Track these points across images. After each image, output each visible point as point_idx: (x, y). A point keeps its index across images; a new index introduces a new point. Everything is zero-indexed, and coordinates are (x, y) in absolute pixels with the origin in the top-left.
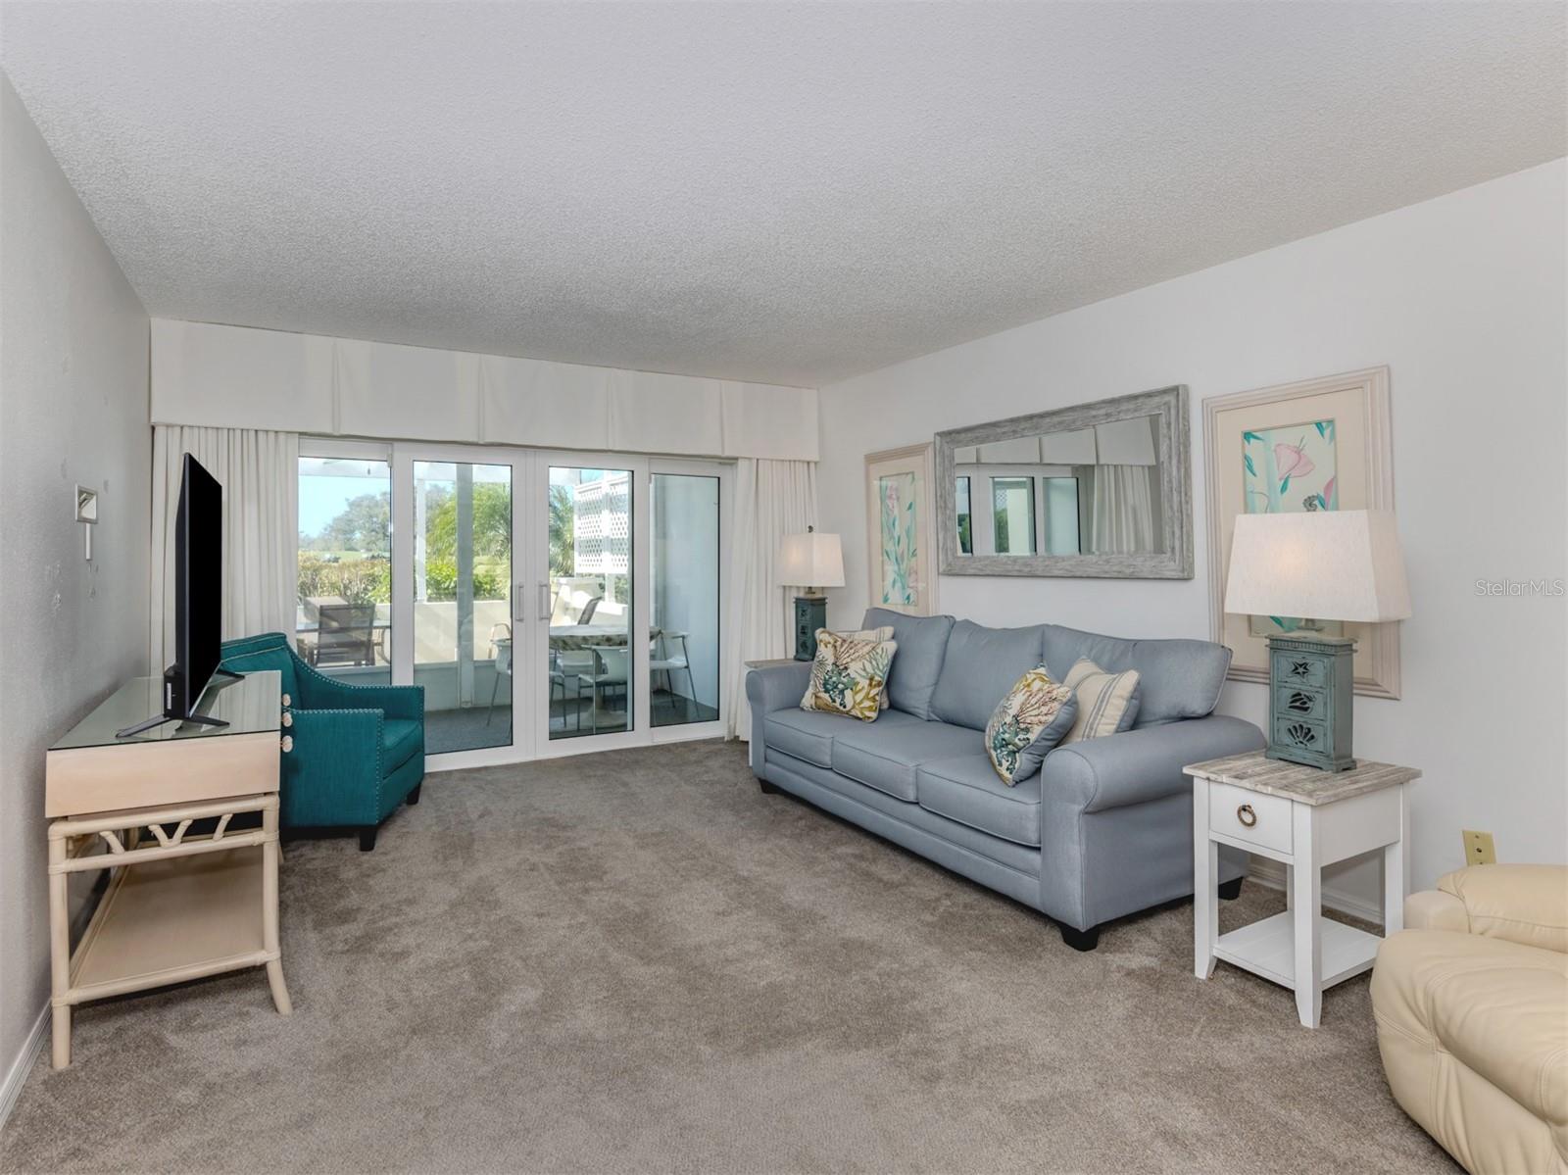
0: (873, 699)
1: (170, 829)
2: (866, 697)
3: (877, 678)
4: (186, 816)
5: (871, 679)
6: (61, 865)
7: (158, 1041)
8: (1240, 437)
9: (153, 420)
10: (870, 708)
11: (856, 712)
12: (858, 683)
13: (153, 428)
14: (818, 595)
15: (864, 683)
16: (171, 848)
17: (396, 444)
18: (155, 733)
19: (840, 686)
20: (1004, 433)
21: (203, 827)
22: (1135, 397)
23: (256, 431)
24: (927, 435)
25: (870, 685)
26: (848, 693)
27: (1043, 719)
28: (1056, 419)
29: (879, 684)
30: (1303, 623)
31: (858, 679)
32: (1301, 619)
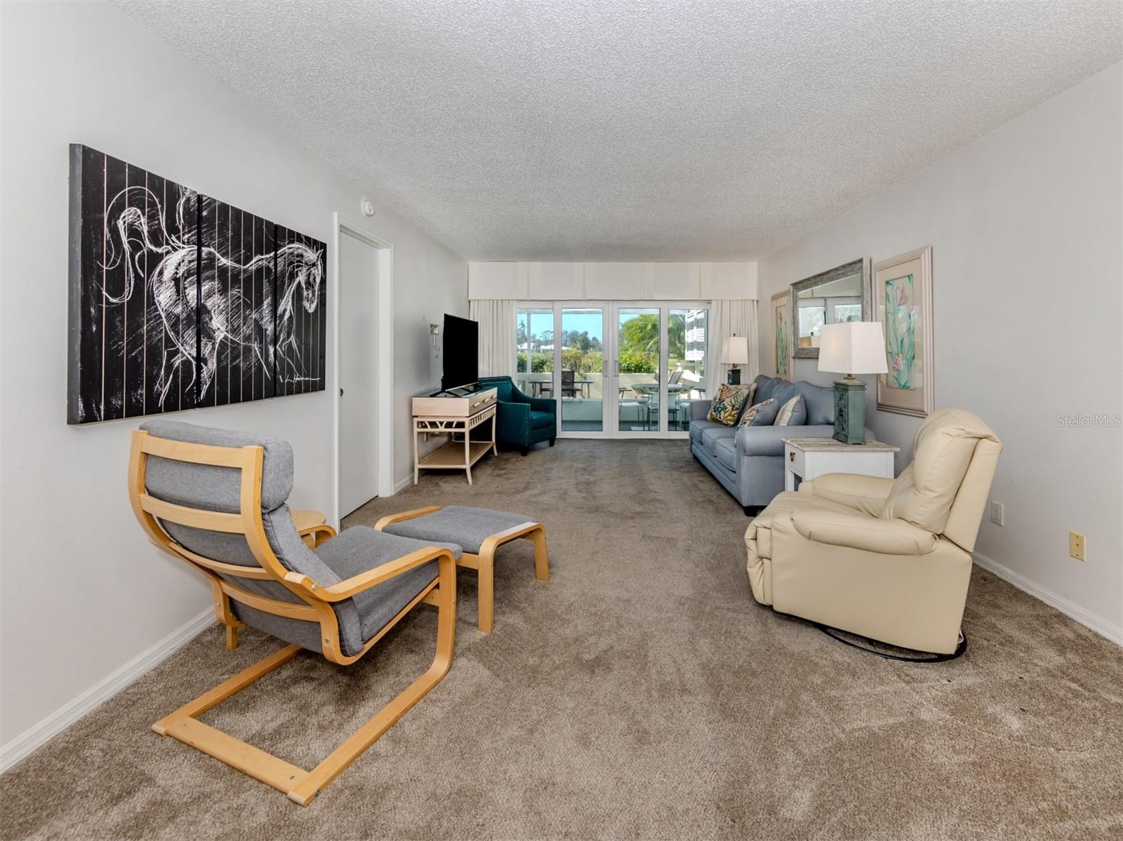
0: (733, 416)
1: (441, 423)
2: (730, 415)
3: (736, 406)
4: (445, 421)
5: (733, 406)
6: (416, 430)
7: (437, 483)
8: (884, 283)
9: (469, 298)
10: (730, 420)
11: (724, 422)
12: (727, 408)
13: (470, 301)
14: (738, 368)
15: (730, 408)
16: (442, 429)
17: (556, 302)
18: (440, 395)
19: (720, 409)
20: (812, 284)
21: (449, 425)
22: (851, 264)
23: (502, 300)
24: (787, 286)
25: (732, 409)
26: (722, 412)
27: (750, 418)
28: (828, 276)
29: (737, 409)
30: (846, 376)
31: (728, 406)
32: (845, 374)
